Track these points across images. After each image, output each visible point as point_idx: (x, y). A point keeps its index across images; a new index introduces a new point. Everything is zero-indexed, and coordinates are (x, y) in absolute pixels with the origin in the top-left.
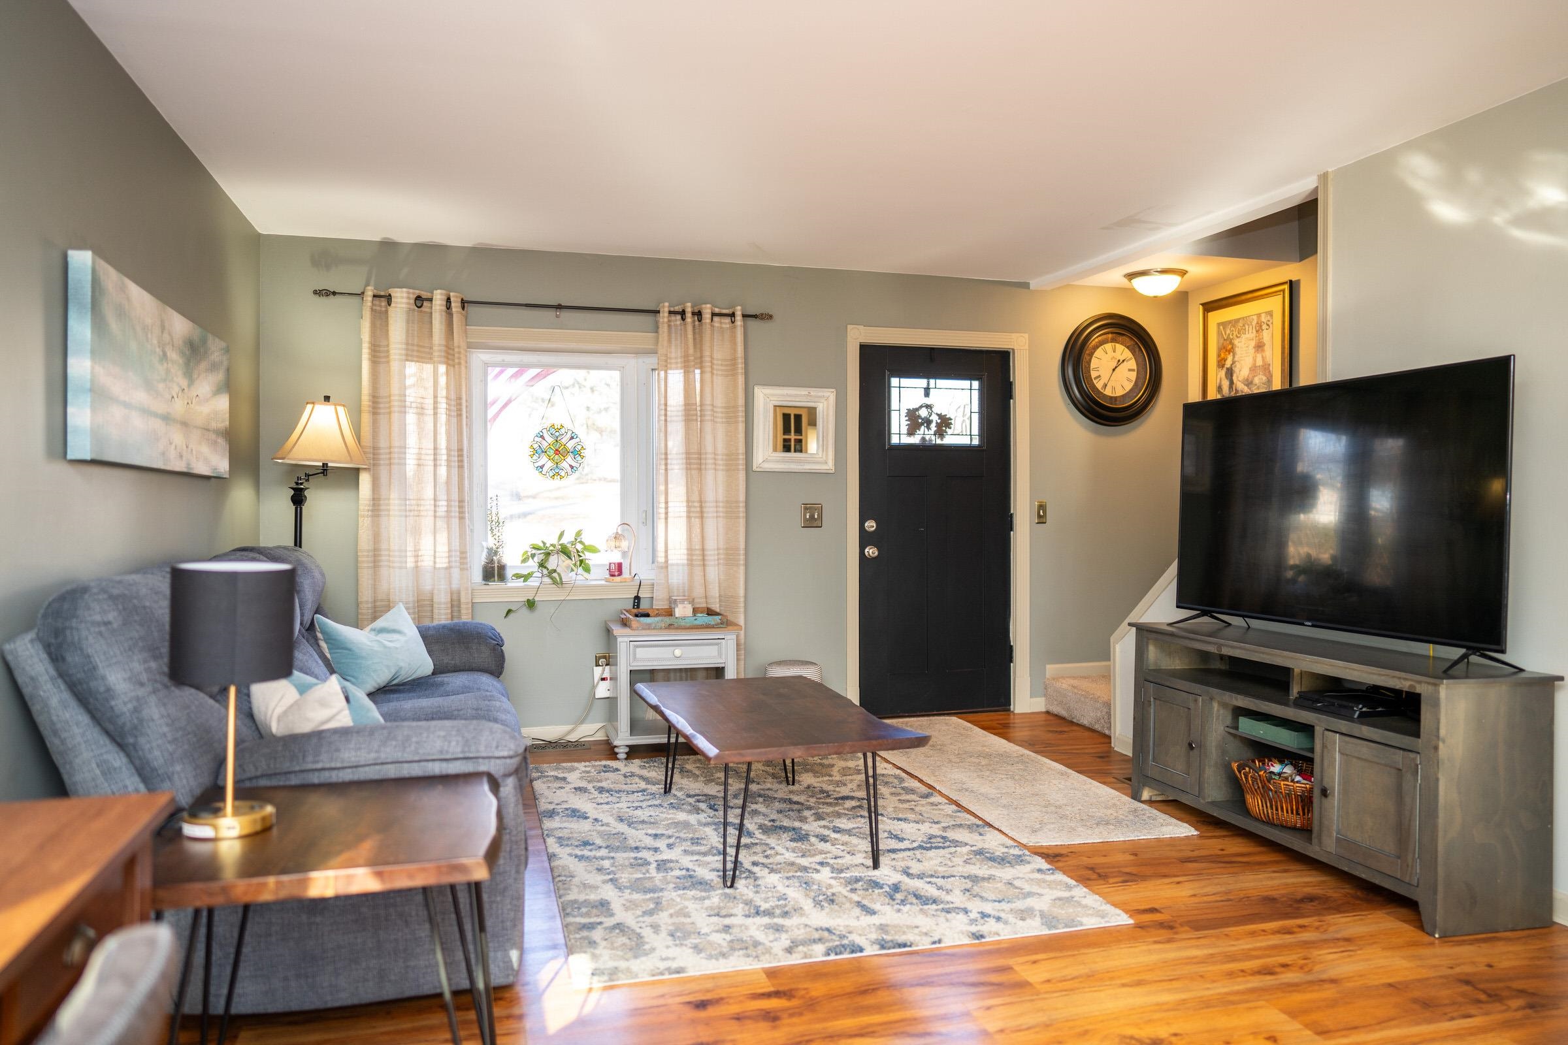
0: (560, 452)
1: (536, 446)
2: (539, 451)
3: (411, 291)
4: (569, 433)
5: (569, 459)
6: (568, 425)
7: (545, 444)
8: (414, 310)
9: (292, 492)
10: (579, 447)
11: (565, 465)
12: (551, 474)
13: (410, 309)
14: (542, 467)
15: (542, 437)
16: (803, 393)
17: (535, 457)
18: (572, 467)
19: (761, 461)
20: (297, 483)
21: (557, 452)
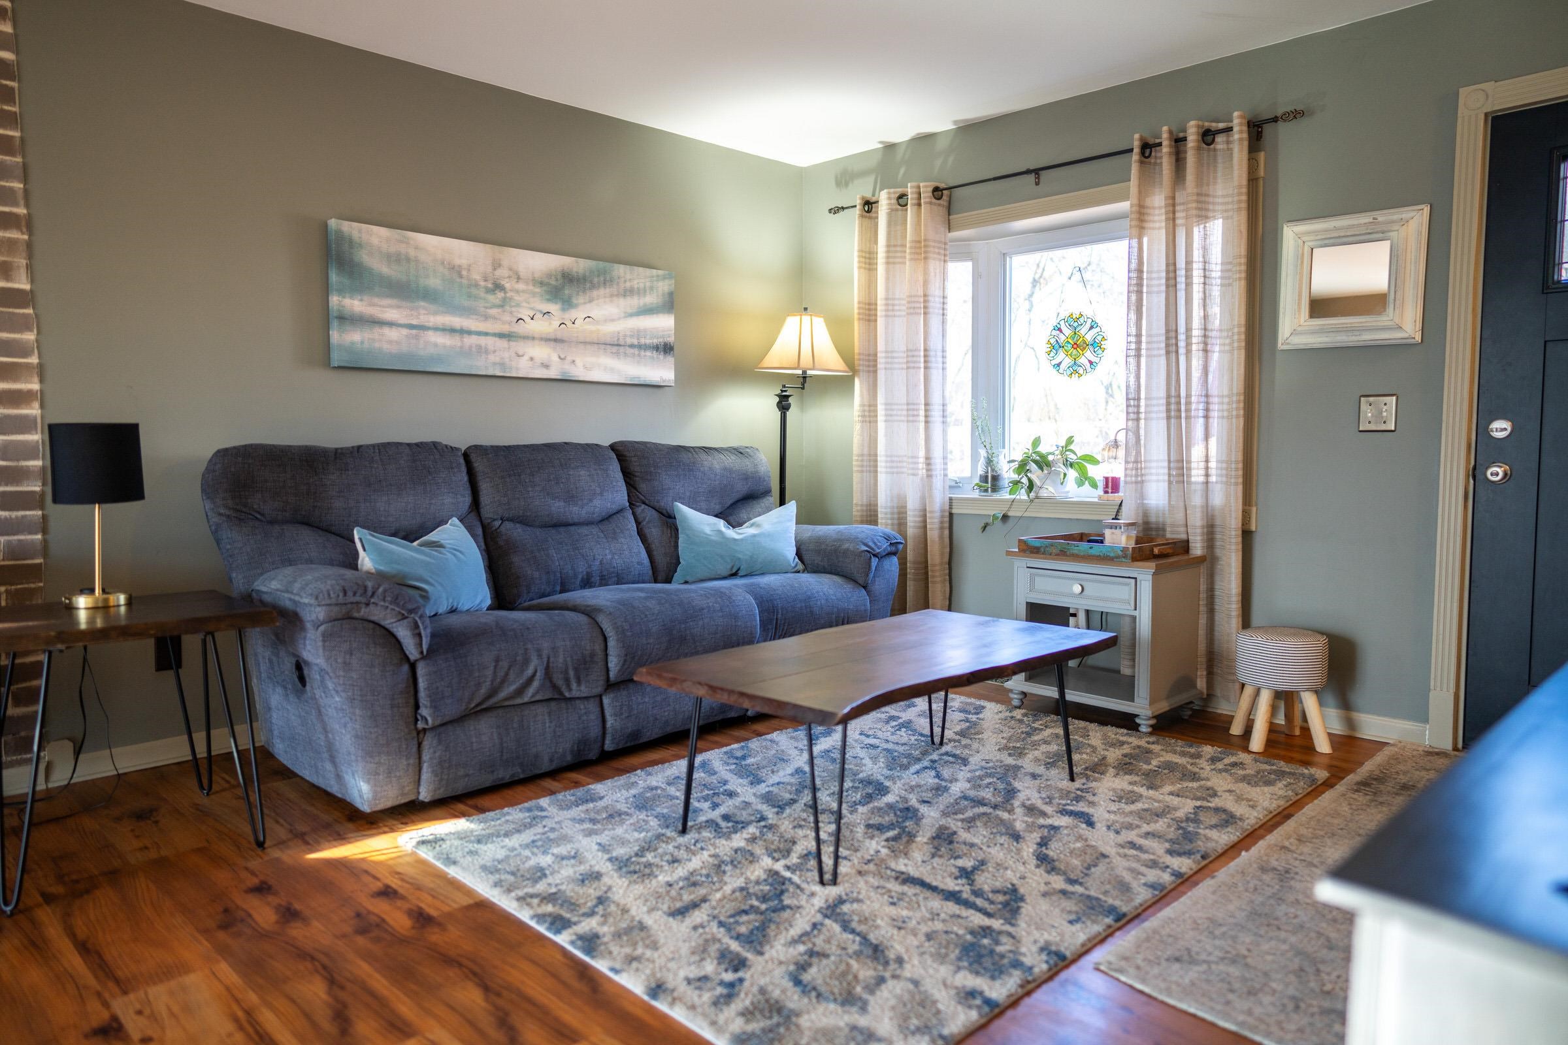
0: (1078, 345)
1: (1053, 341)
2: (1057, 346)
3: (892, 190)
4: (1089, 321)
5: (1089, 354)
6: (1088, 312)
7: (1062, 338)
8: (897, 210)
9: (777, 399)
10: (1100, 338)
11: (1083, 360)
12: (1069, 373)
13: (892, 210)
14: (1059, 365)
15: (1060, 330)
16: (1367, 220)
17: (1052, 354)
18: (1091, 363)
19: (1287, 334)
20: (782, 391)
21: (1075, 346)
